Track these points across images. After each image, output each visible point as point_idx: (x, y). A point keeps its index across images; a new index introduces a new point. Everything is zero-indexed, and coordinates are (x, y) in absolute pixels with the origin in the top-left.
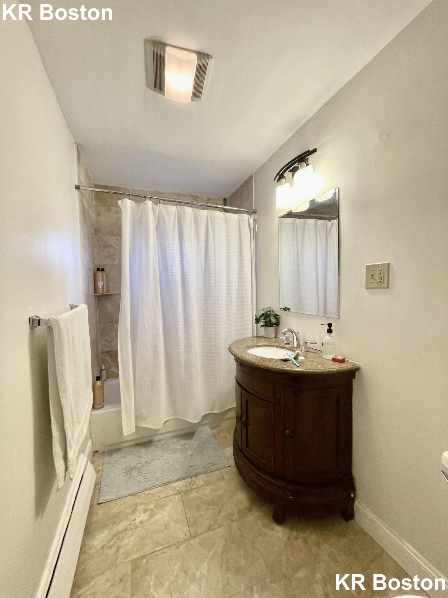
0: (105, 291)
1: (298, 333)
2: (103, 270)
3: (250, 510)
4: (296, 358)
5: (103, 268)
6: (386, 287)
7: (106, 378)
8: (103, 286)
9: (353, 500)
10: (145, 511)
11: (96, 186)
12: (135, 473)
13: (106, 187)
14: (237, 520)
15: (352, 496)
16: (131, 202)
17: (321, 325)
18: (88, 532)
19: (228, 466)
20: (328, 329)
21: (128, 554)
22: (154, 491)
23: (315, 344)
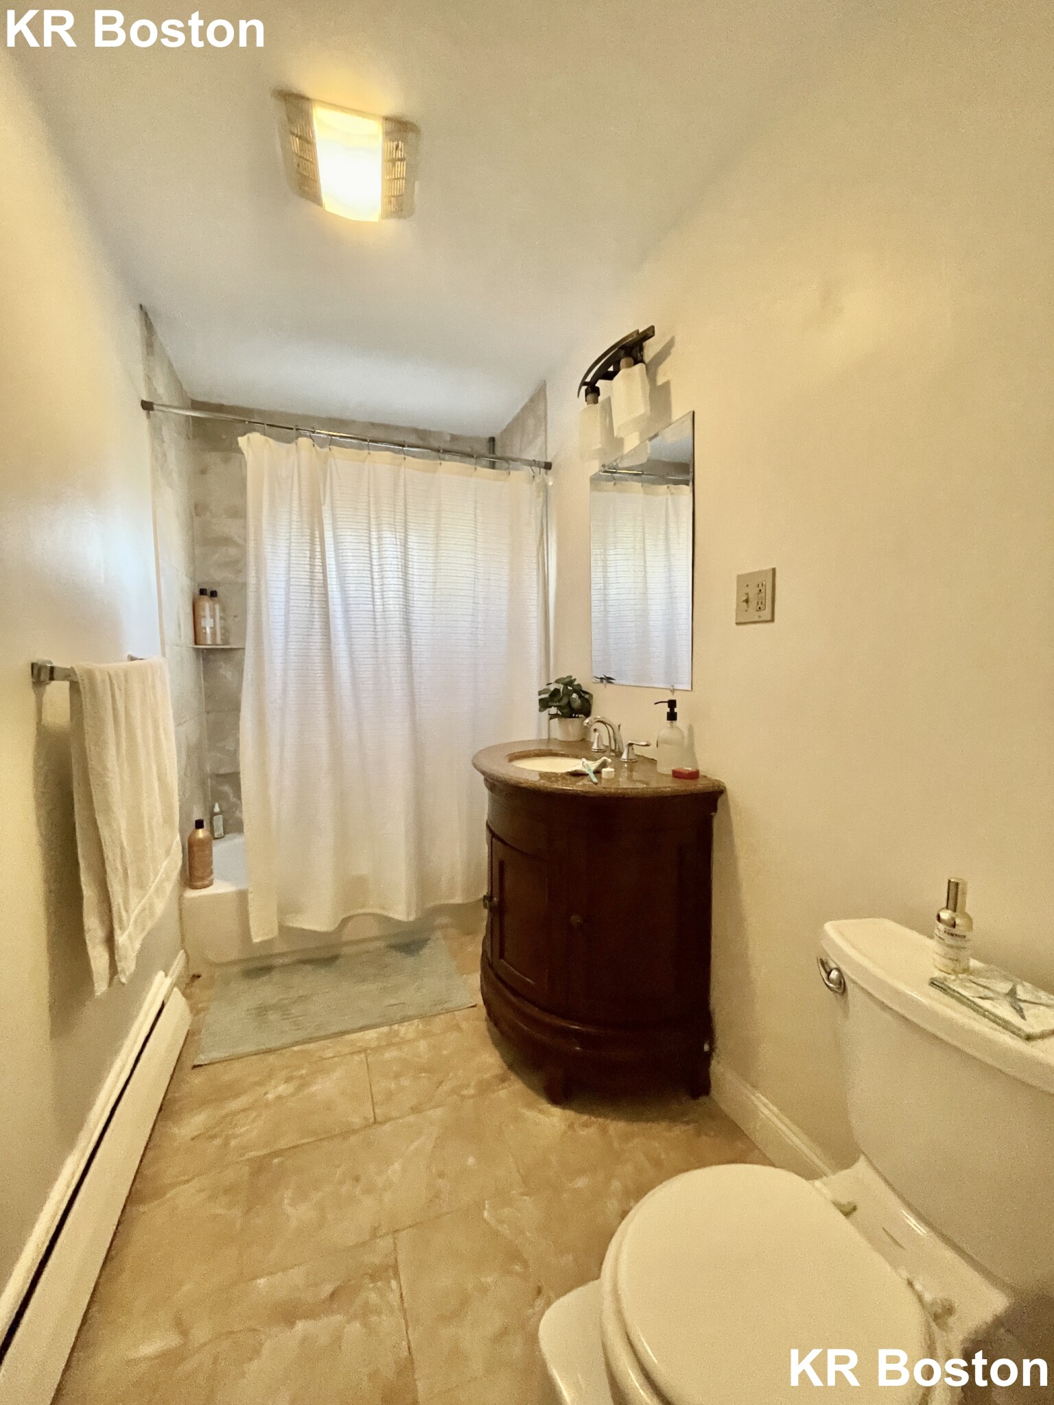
0: (219, 640)
1: (619, 726)
2: (214, 594)
3: (503, 1080)
4: (597, 772)
5: (214, 589)
6: (769, 618)
7: (222, 832)
8: (213, 629)
9: (708, 1057)
10: (288, 1080)
11: (196, 405)
12: (273, 1017)
13: (220, 408)
14: (472, 1096)
15: (706, 1048)
16: (266, 440)
17: (656, 704)
18: (167, 1111)
19: (470, 1005)
20: (668, 713)
21: (245, 1148)
22: (312, 1046)
23: (647, 745)
